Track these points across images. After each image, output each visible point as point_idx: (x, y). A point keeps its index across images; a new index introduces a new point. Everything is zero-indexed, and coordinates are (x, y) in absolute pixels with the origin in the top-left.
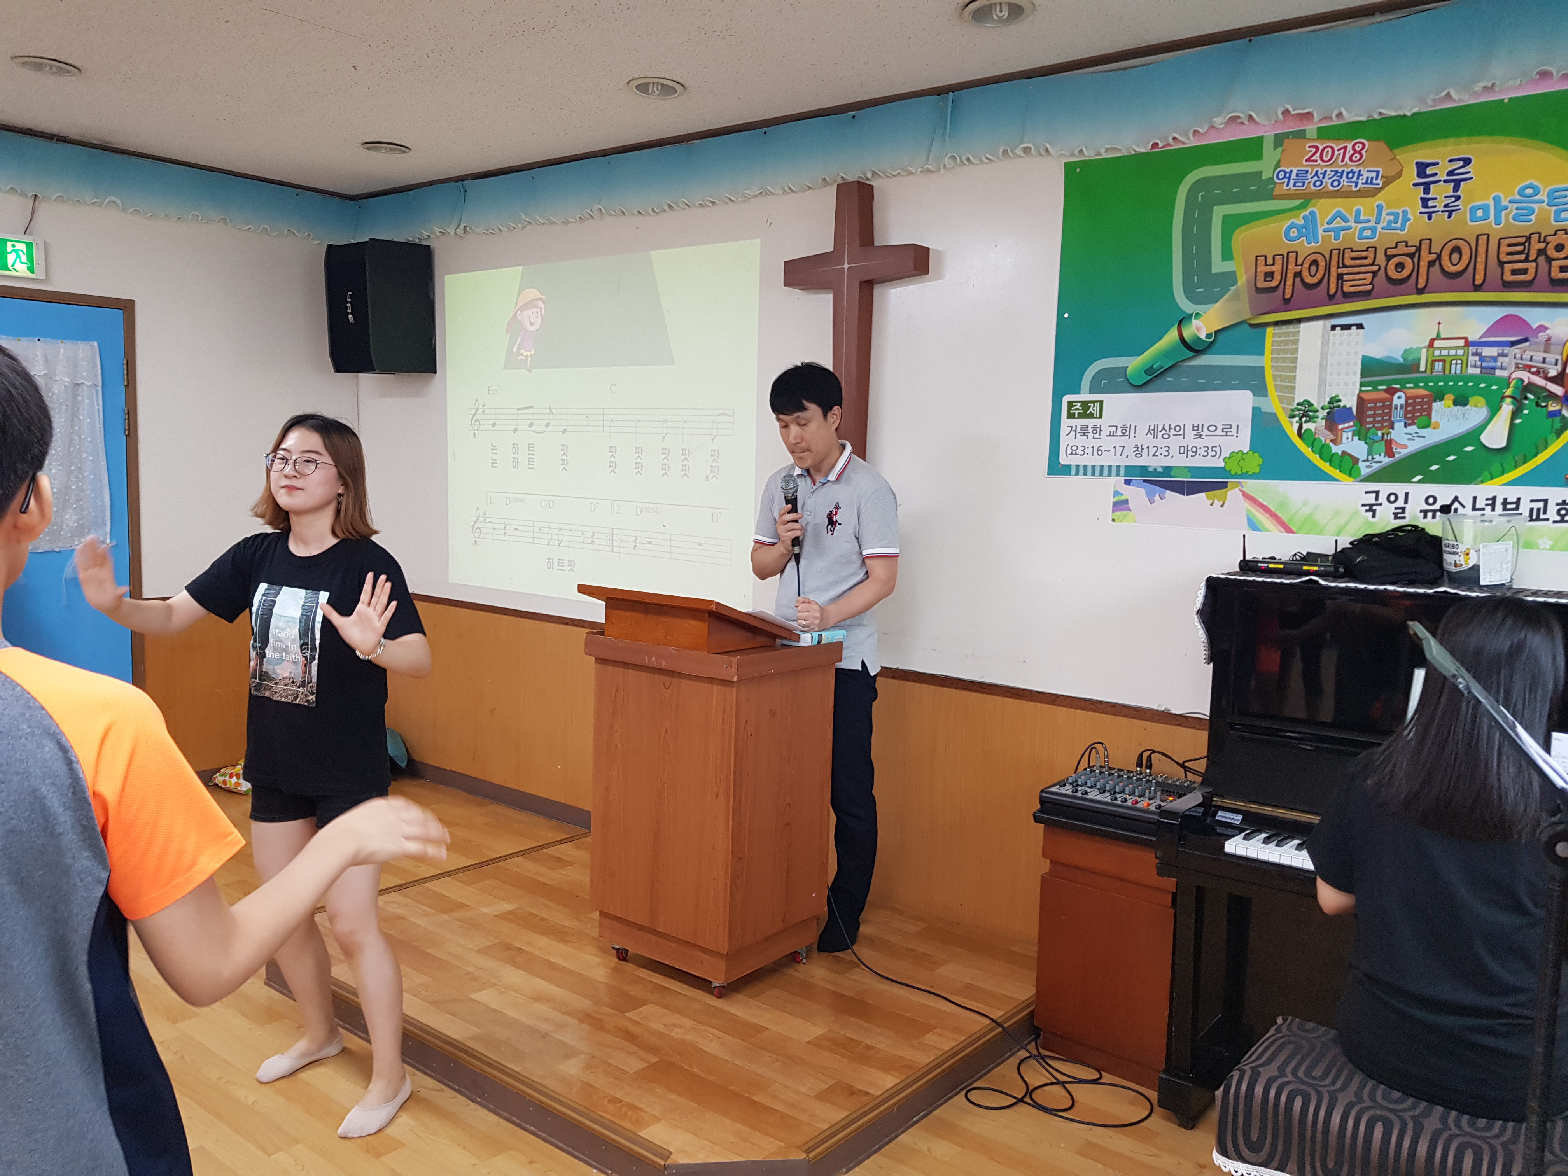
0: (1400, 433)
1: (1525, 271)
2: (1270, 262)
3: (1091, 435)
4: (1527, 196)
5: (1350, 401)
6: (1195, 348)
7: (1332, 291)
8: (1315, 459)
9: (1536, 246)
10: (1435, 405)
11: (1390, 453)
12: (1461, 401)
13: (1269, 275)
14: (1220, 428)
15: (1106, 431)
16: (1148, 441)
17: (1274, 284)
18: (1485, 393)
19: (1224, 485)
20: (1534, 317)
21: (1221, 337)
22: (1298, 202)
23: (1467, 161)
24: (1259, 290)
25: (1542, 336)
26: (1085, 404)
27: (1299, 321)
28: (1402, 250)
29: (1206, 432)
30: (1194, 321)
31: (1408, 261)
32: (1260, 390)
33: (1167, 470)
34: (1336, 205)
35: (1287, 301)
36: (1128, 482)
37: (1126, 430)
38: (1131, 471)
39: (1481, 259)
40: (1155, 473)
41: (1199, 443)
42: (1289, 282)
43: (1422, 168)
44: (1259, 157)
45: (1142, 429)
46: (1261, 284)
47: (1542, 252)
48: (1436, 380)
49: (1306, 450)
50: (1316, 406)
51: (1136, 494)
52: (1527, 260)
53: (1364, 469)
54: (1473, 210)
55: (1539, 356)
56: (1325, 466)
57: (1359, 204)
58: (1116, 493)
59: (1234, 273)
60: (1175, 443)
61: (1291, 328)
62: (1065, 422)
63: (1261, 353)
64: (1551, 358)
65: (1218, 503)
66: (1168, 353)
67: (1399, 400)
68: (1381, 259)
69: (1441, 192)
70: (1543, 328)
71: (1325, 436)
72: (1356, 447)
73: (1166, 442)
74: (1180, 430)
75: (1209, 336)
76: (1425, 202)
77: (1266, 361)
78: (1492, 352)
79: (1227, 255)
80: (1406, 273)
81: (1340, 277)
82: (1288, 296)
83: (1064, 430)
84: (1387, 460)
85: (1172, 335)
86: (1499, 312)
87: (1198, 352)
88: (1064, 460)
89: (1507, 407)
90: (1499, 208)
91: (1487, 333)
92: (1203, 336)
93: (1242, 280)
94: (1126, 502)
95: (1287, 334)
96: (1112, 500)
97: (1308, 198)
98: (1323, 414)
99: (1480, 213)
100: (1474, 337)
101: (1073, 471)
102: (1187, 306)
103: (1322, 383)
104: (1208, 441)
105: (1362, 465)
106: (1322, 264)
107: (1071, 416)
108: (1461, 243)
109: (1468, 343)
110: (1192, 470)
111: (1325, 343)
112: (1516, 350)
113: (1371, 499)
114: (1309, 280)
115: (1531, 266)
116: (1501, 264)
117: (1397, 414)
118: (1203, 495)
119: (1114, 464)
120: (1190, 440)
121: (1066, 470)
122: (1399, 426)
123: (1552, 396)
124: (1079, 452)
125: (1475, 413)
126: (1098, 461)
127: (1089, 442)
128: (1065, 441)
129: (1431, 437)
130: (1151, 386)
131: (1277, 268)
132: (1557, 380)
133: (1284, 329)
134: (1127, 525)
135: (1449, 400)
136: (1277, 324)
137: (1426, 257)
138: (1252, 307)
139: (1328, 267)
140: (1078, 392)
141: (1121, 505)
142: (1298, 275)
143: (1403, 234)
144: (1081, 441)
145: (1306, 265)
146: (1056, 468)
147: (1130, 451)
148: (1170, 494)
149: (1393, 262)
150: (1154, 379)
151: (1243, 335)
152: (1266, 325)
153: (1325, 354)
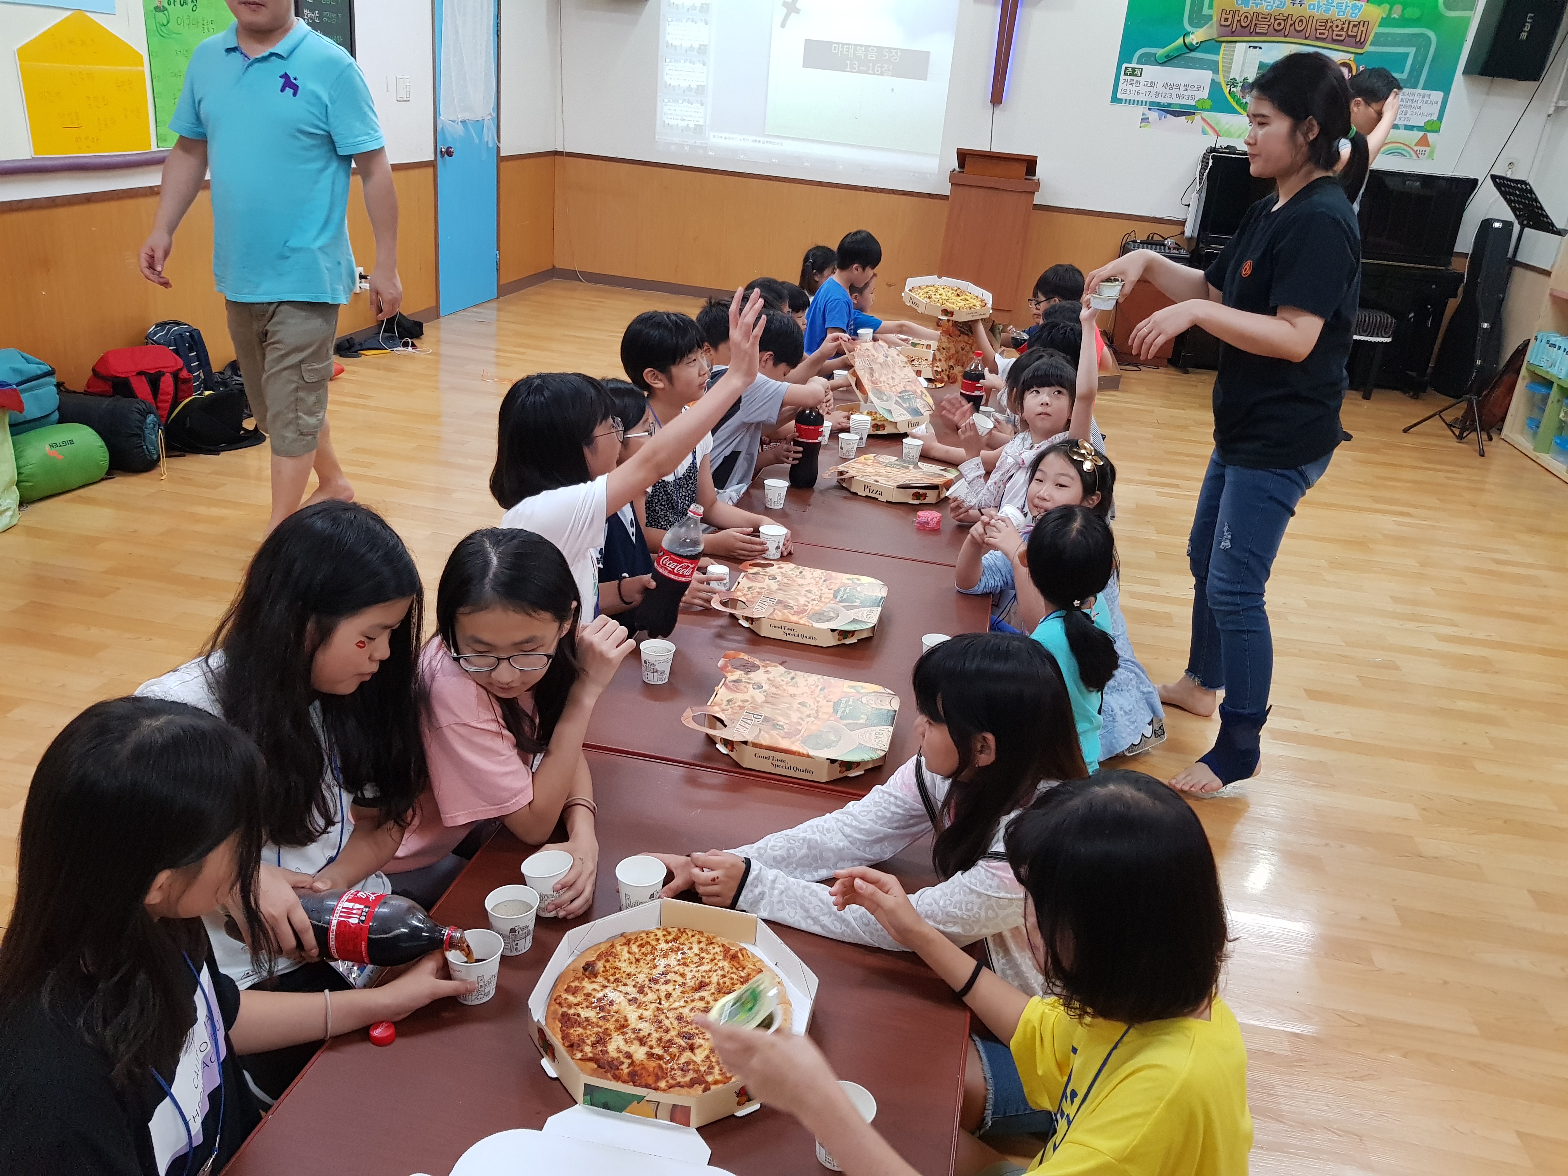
1: (1323, 34)
2: (1228, 13)
3: (1134, 85)
4: (1329, 3)
6: (1190, 48)
7: (1251, 31)
8: (1234, 104)
9: (1329, 24)
13: (1226, 19)
14: (1196, 87)
15: (1142, 84)
16: (1163, 90)
17: (1228, 23)
19: (1194, 114)
21: (1202, 44)
24: (1221, 25)
26: (1133, 69)
27: (1236, 42)
28: (1281, 17)
29: (1189, 88)
30: (1191, 36)
31: (1282, 22)
32: (1216, 71)
33: (1170, 105)
35: (1233, 32)
36: (1150, 109)
37: (1152, 84)
38: (1151, 103)
39: (1309, 27)
40: (1164, 106)
41: (1186, 93)
42: (1235, 24)
45: (1160, 84)
46: (1223, 23)
47: (1331, 27)
49: (1231, 100)
50: (1238, 81)
51: (1153, 115)
52: (1325, 29)
54: (1310, 5)
56: (1237, 108)
58: (1143, 114)
59: (1212, 16)
60: (1175, 92)
61: (1232, 45)
62: (1122, 77)
63: (1219, 54)
65: (1190, 121)
66: (1177, 49)
68: (1272, 20)
71: (1239, 94)
73: (1171, 92)
74: (1178, 86)
75: (1197, 43)
77: (1220, 58)
79: (1210, 7)
80: (1281, 27)
81: (1256, 24)
82: (1234, 30)
83: (1121, 81)
85: (1180, 40)
87: (1191, 50)
88: (1119, 96)
90: (1319, 6)
92: (1194, 43)
93: (1215, 19)
94: (1148, 118)
95: (1230, 47)
96: (1141, 117)
98: (1240, 84)
99: (1312, 7)
101: (1124, 102)
102: (1188, 28)
103: (1242, 71)
104: (1190, 93)
106: (1249, 18)
107: (1125, 74)
108: (1303, 18)
110: (1181, 106)
111: (1246, 52)
114: (1243, 24)
115: (1327, 32)
116: (1316, 30)
118: (1184, 117)
119: (1141, 99)
120: (1182, 91)
121: (1120, 101)
124: (1128, 92)
126: (1137, 98)
127: (1134, 88)
128: (1121, 86)
130: (1167, 63)
131: (1230, 17)
133: (1230, 45)
134: (1147, 130)
136: (1227, 42)
137: (1290, 22)
138: (1217, 33)
139: (1252, 20)
140: (1130, 62)
141: (1145, 120)
142: (1239, 21)
143: (1282, 10)
144: (1129, 87)
145: (1243, 17)
146: (1115, 100)
147: (1153, 94)
148: (1169, 116)
149: (1277, 22)
150: (1168, 61)
151: (1211, 45)
152: (1222, 42)
153: (1244, 59)
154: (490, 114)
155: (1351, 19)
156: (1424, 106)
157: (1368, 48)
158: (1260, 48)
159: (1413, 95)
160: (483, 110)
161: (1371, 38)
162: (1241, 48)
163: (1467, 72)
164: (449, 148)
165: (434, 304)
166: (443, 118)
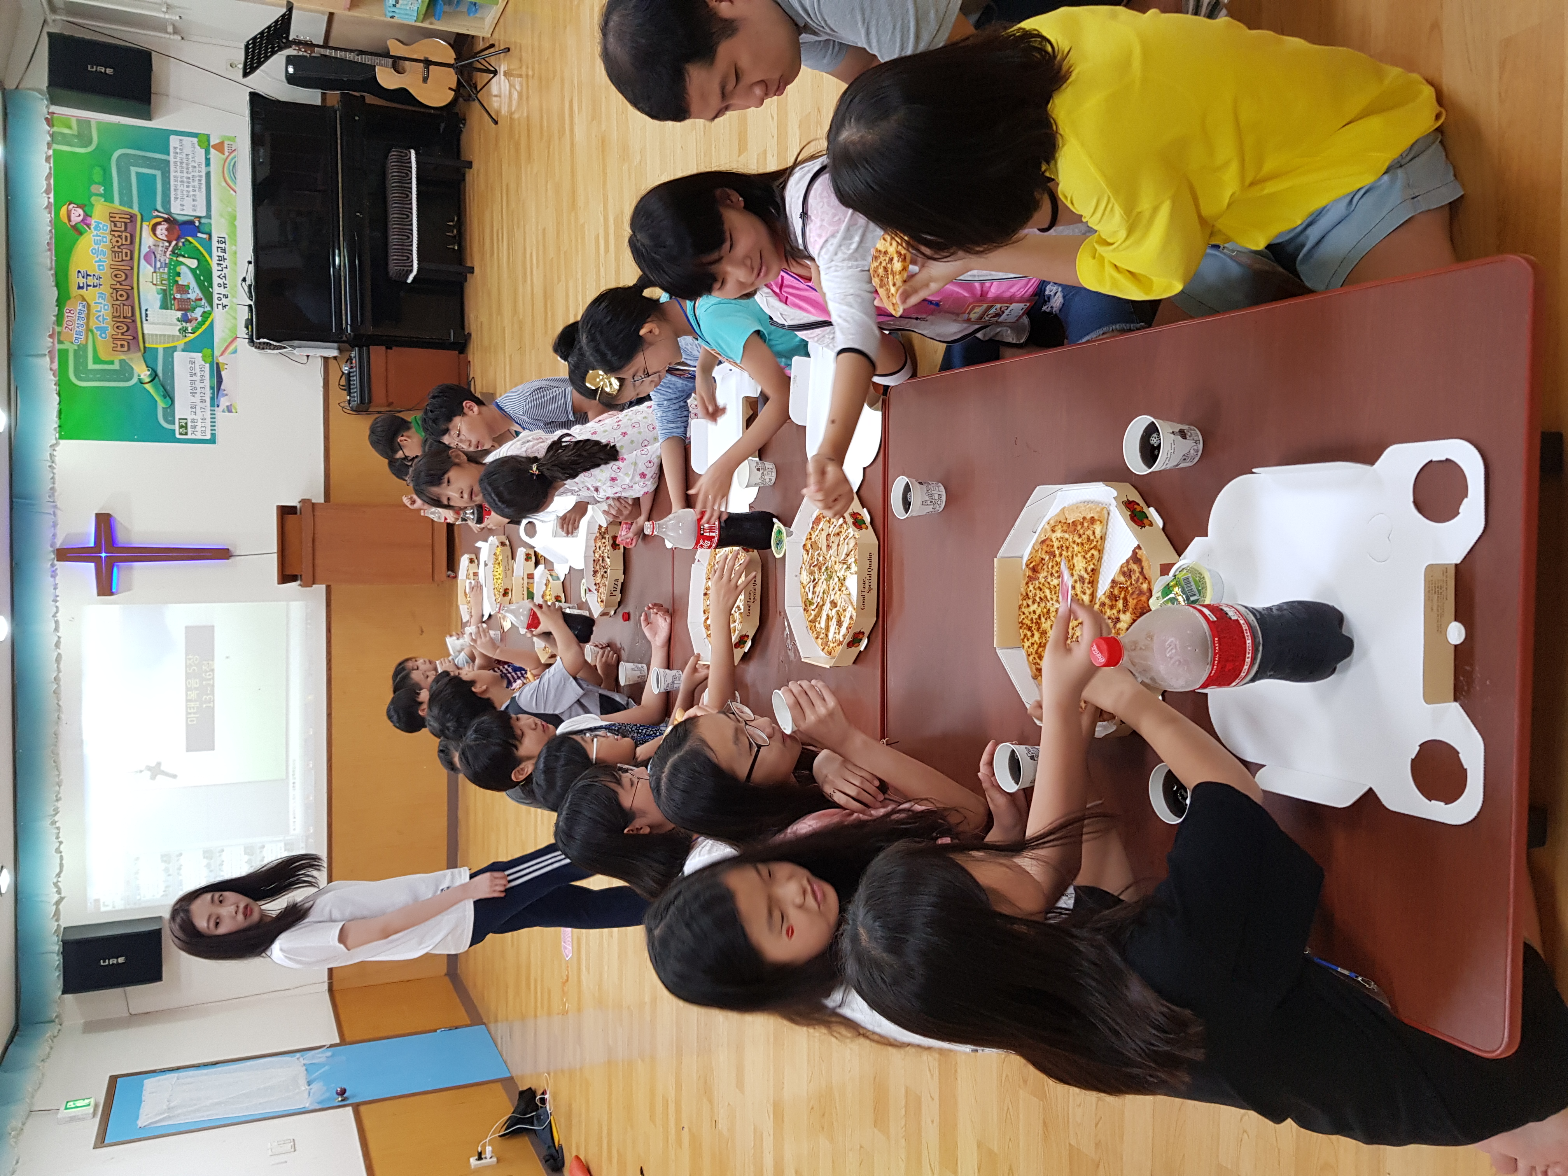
0: (192, 296)
1: (126, 253)
2: (116, 345)
3: (196, 424)
4: (95, 252)
5: (179, 314)
6: (154, 376)
7: (131, 321)
8: (204, 327)
9: (116, 249)
10: (180, 283)
11: (201, 299)
12: (179, 274)
13: (122, 346)
14: (191, 366)
15: (194, 416)
16: (198, 396)
17: (126, 343)
18: (175, 266)
19: (217, 364)
20: (145, 250)
21: (149, 365)
22: (90, 334)
23: (79, 272)
24: (129, 349)
25: (153, 247)
26: (181, 427)
27: (143, 334)
28: (114, 295)
29: (194, 372)
30: (142, 377)
31: (120, 293)
32: (174, 349)
33: (212, 388)
34: (93, 319)
35: (134, 338)
36: (218, 406)
37: (193, 407)
38: (212, 405)
39: (120, 267)
40: (213, 393)
41: (199, 374)
42: (125, 337)
43: (79, 288)
44: (67, 351)
45: (193, 399)
46: (126, 349)
47: (119, 247)
48: (169, 283)
49: (200, 331)
50: (180, 327)
51: (224, 402)
52: (122, 252)
53: (209, 309)
54: (99, 269)
55: (160, 249)
56: (207, 323)
57: (94, 309)
58: (223, 411)
59: (120, 360)
60: (198, 385)
61: (146, 337)
62: (189, 436)
63: (157, 349)
64: (161, 245)
65: (226, 366)
66: (156, 388)
67: (178, 296)
68: (118, 303)
69: (90, 280)
70: (149, 247)
71: (194, 323)
72: (198, 312)
73: (199, 388)
74: (193, 382)
75: (149, 370)
76: (94, 286)
77: (160, 347)
78: (158, 265)
79: (112, 363)
80: (124, 294)
81: (124, 317)
82: (132, 338)
83: (193, 437)
84: (204, 301)
85: (147, 386)
86: (143, 261)
87: (156, 375)
88: (208, 437)
89: (181, 259)
90: (100, 261)
91: (151, 265)
92: (149, 373)
93: (123, 357)
94: (227, 406)
95: (149, 338)
96: (227, 413)
97: (89, 329)
98: (184, 324)
99: (101, 268)
100: (152, 270)
101: (214, 432)
102: (135, 380)
103: (170, 324)
104: (198, 370)
105: (206, 310)
106: (118, 324)
107: (186, 434)
108: (113, 274)
109: (155, 272)
110: (211, 377)
111: (152, 324)
112: (158, 256)
113: (220, 307)
114: (125, 329)
115: (124, 251)
116: (123, 260)
117: (185, 296)
118: (222, 373)
119: (209, 416)
120: (197, 378)
121: (213, 435)
122: (189, 296)
123: (176, 244)
124: (204, 429)
125: (183, 269)
126: (208, 420)
127: (199, 424)
128: (199, 437)
129: (193, 284)
130: (172, 396)
131: (119, 343)
132: (170, 242)
133: (147, 339)
134: (238, 406)
135: (177, 278)
136: (144, 342)
137: (118, 286)
138: (135, 352)
139: (120, 322)
140: (175, 431)
141: (229, 409)
142: (122, 334)
143: (108, 295)
144: (198, 428)
145: (118, 331)
146: (212, 440)
147: (203, 405)
148: (222, 387)
149: (119, 298)
150: (169, 395)
151: (149, 356)
152: (145, 347)
153: (158, 324)
154: (298, 1059)
155: (109, 230)
156: (185, 151)
157: (135, 210)
158: (146, 310)
159: (175, 163)
160: (295, 1067)
161: (126, 209)
162: (148, 329)
163: (148, 117)
164: (337, 1094)
165: (499, 1085)
166: (307, 1104)
